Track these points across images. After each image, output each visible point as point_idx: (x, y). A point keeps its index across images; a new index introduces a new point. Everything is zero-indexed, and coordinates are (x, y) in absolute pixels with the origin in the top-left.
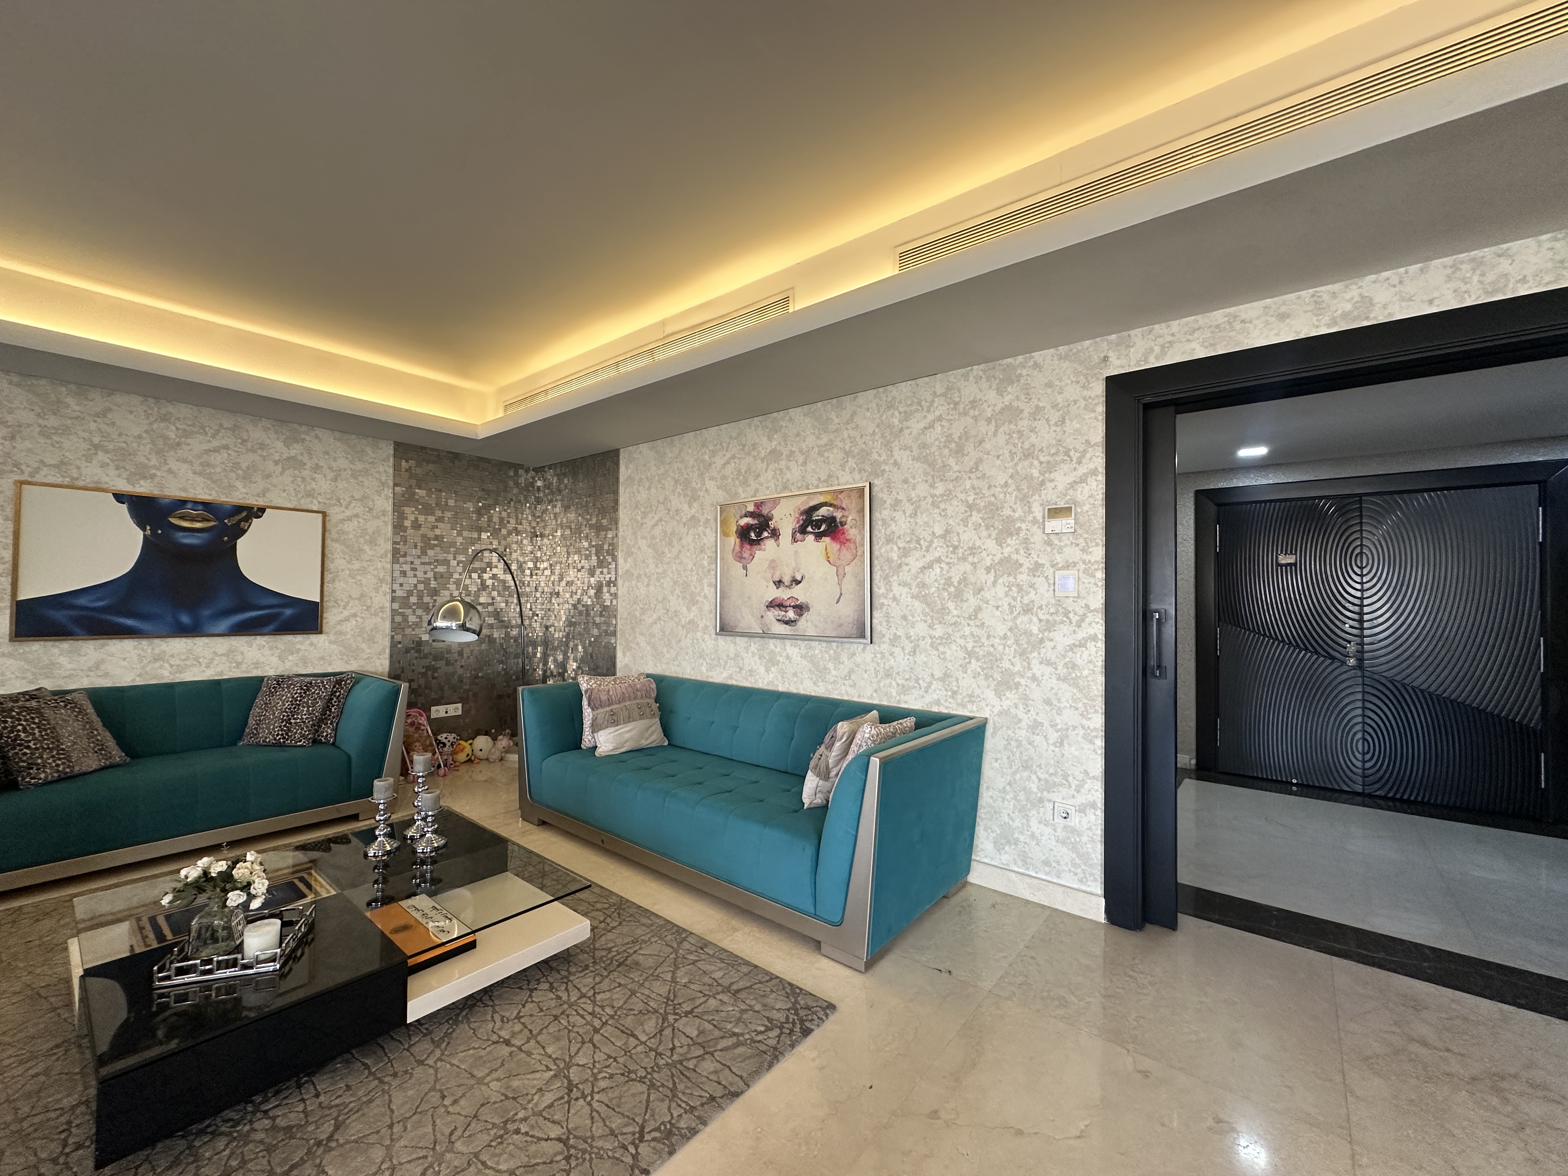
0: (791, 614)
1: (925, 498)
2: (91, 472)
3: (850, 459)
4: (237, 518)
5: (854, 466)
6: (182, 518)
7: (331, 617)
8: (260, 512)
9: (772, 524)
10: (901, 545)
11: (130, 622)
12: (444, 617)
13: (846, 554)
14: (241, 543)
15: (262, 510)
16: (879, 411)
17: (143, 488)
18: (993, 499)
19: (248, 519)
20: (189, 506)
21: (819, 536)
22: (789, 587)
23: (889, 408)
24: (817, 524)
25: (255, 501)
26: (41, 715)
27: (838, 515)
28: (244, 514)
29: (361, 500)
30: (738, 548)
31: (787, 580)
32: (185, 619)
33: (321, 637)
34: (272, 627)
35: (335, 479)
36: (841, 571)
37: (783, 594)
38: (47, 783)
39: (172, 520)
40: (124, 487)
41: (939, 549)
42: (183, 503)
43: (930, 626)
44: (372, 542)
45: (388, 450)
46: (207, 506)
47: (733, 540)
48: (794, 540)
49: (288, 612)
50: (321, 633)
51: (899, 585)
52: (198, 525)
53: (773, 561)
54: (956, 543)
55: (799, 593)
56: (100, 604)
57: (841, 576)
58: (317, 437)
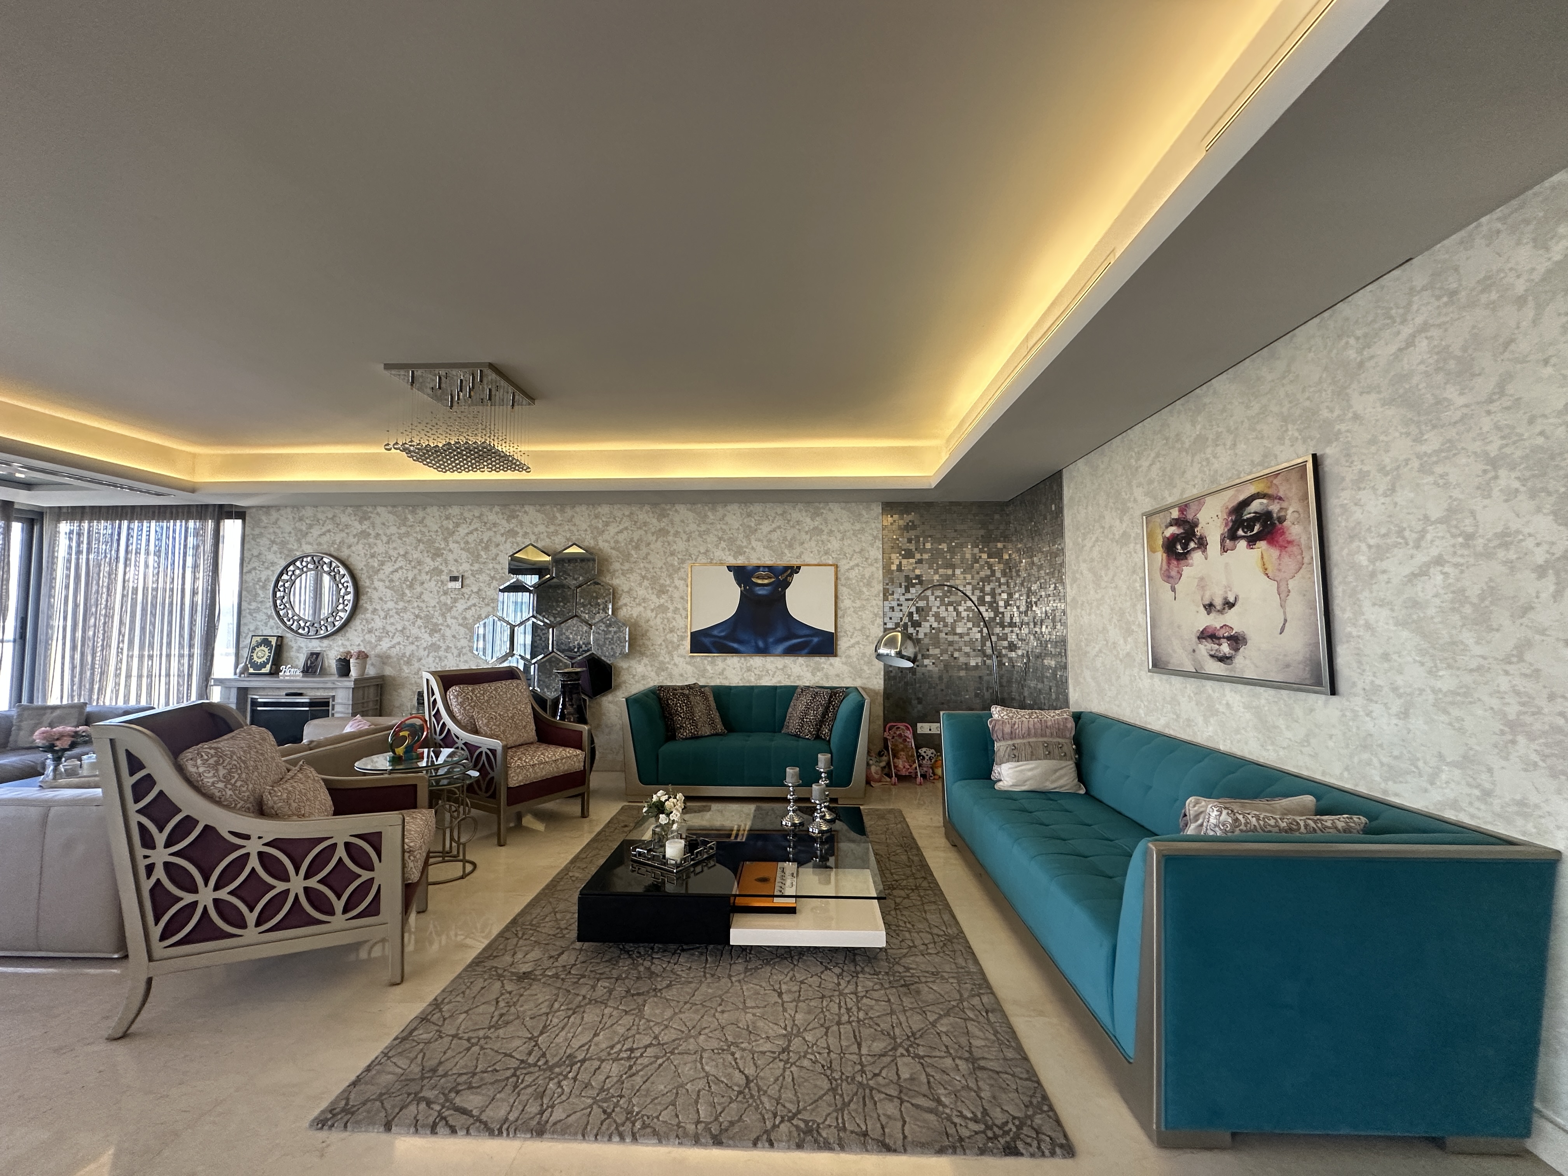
0: (1225, 648)
1: (1407, 461)
2: (719, 554)
3: (1290, 427)
4: (786, 575)
5: (1296, 434)
6: (758, 578)
7: (843, 644)
8: (795, 570)
9: (1198, 531)
10: (1372, 542)
11: (735, 645)
12: (885, 645)
13: (1289, 563)
14: (788, 591)
15: (799, 568)
16: (1325, 347)
17: (740, 561)
18: (1540, 440)
19: (791, 575)
20: (761, 569)
21: (1252, 541)
22: (1221, 612)
23: (1340, 337)
24: (1249, 525)
25: (795, 562)
26: (688, 698)
27: (1274, 508)
28: (789, 571)
29: (860, 552)
30: (1165, 566)
31: (1218, 602)
32: (761, 644)
33: (837, 659)
34: (806, 651)
35: (842, 539)
36: (1283, 588)
37: (1215, 621)
38: (686, 739)
39: (754, 580)
40: (732, 561)
41: (1437, 542)
42: (758, 568)
43: (1430, 672)
44: (869, 585)
45: (877, 509)
46: (770, 568)
47: (1160, 556)
48: (1224, 550)
49: (816, 640)
50: (836, 656)
51: (1374, 604)
52: (766, 582)
53: (1202, 579)
54: (1470, 530)
55: (1234, 620)
56: (723, 634)
57: (1283, 594)
58: (830, 510)
